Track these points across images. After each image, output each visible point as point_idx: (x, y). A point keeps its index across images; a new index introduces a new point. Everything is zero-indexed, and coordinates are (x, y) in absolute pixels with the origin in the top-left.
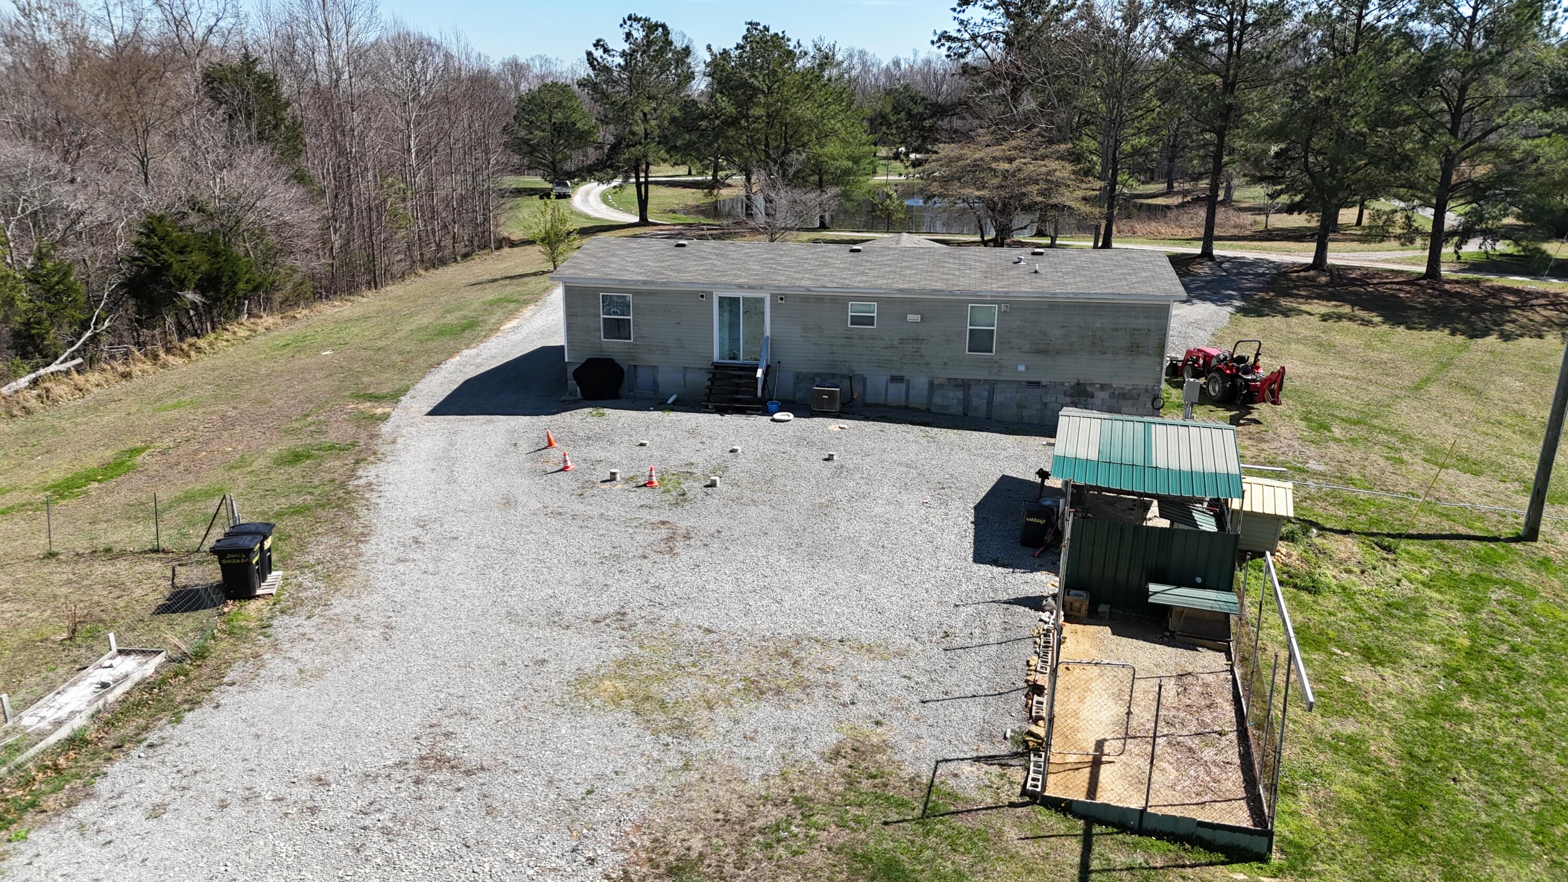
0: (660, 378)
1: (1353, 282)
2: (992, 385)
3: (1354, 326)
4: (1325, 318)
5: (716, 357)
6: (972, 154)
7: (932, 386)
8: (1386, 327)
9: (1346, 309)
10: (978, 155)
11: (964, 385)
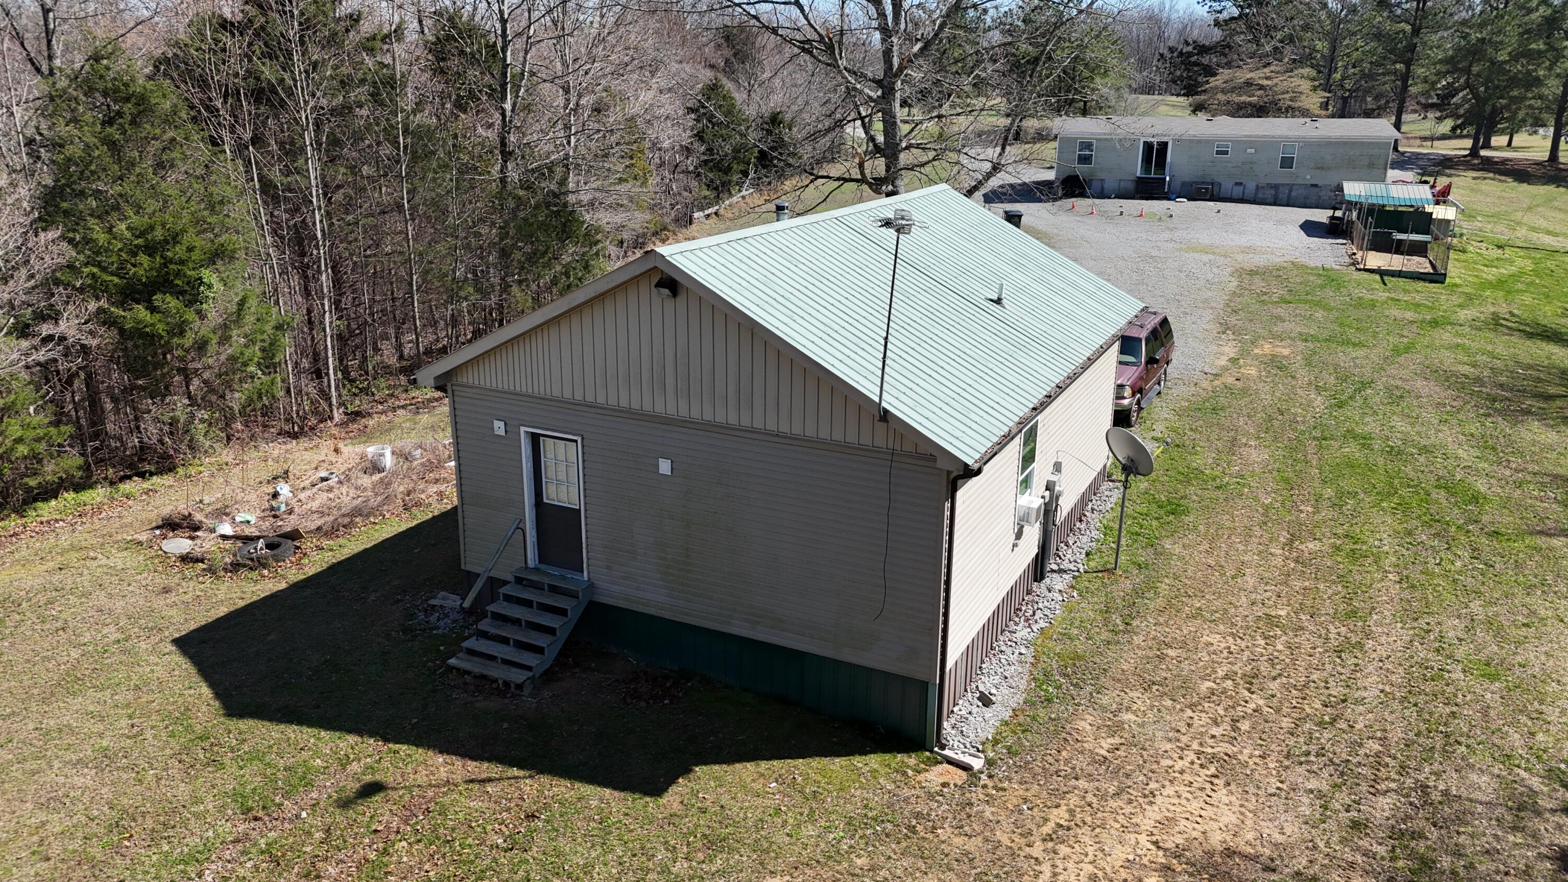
0: (1106, 186)
1: (1497, 163)
2: (1291, 187)
3: (1495, 183)
4: (1474, 178)
5: (1138, 174)
6: (1243, 75)
7: (1257, 187)
8: (1515, 184)
9: (1491, 175)
10: (1248, 76)
11: (1276, 187)
